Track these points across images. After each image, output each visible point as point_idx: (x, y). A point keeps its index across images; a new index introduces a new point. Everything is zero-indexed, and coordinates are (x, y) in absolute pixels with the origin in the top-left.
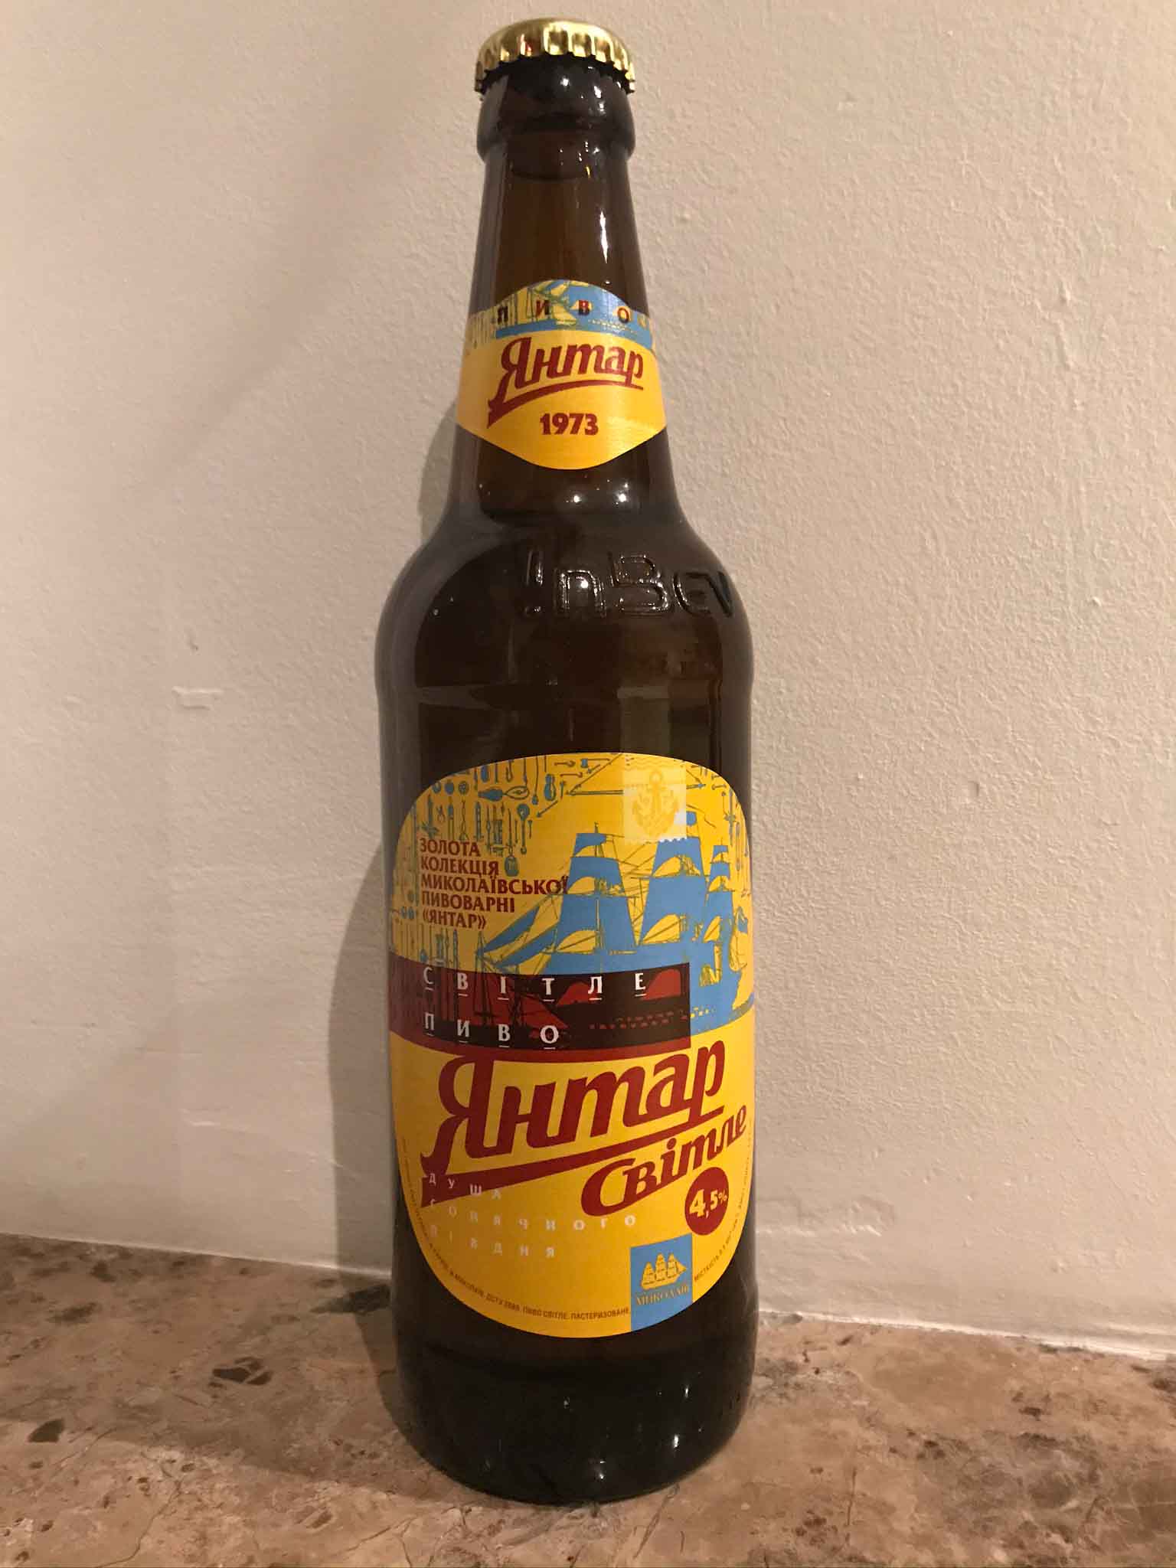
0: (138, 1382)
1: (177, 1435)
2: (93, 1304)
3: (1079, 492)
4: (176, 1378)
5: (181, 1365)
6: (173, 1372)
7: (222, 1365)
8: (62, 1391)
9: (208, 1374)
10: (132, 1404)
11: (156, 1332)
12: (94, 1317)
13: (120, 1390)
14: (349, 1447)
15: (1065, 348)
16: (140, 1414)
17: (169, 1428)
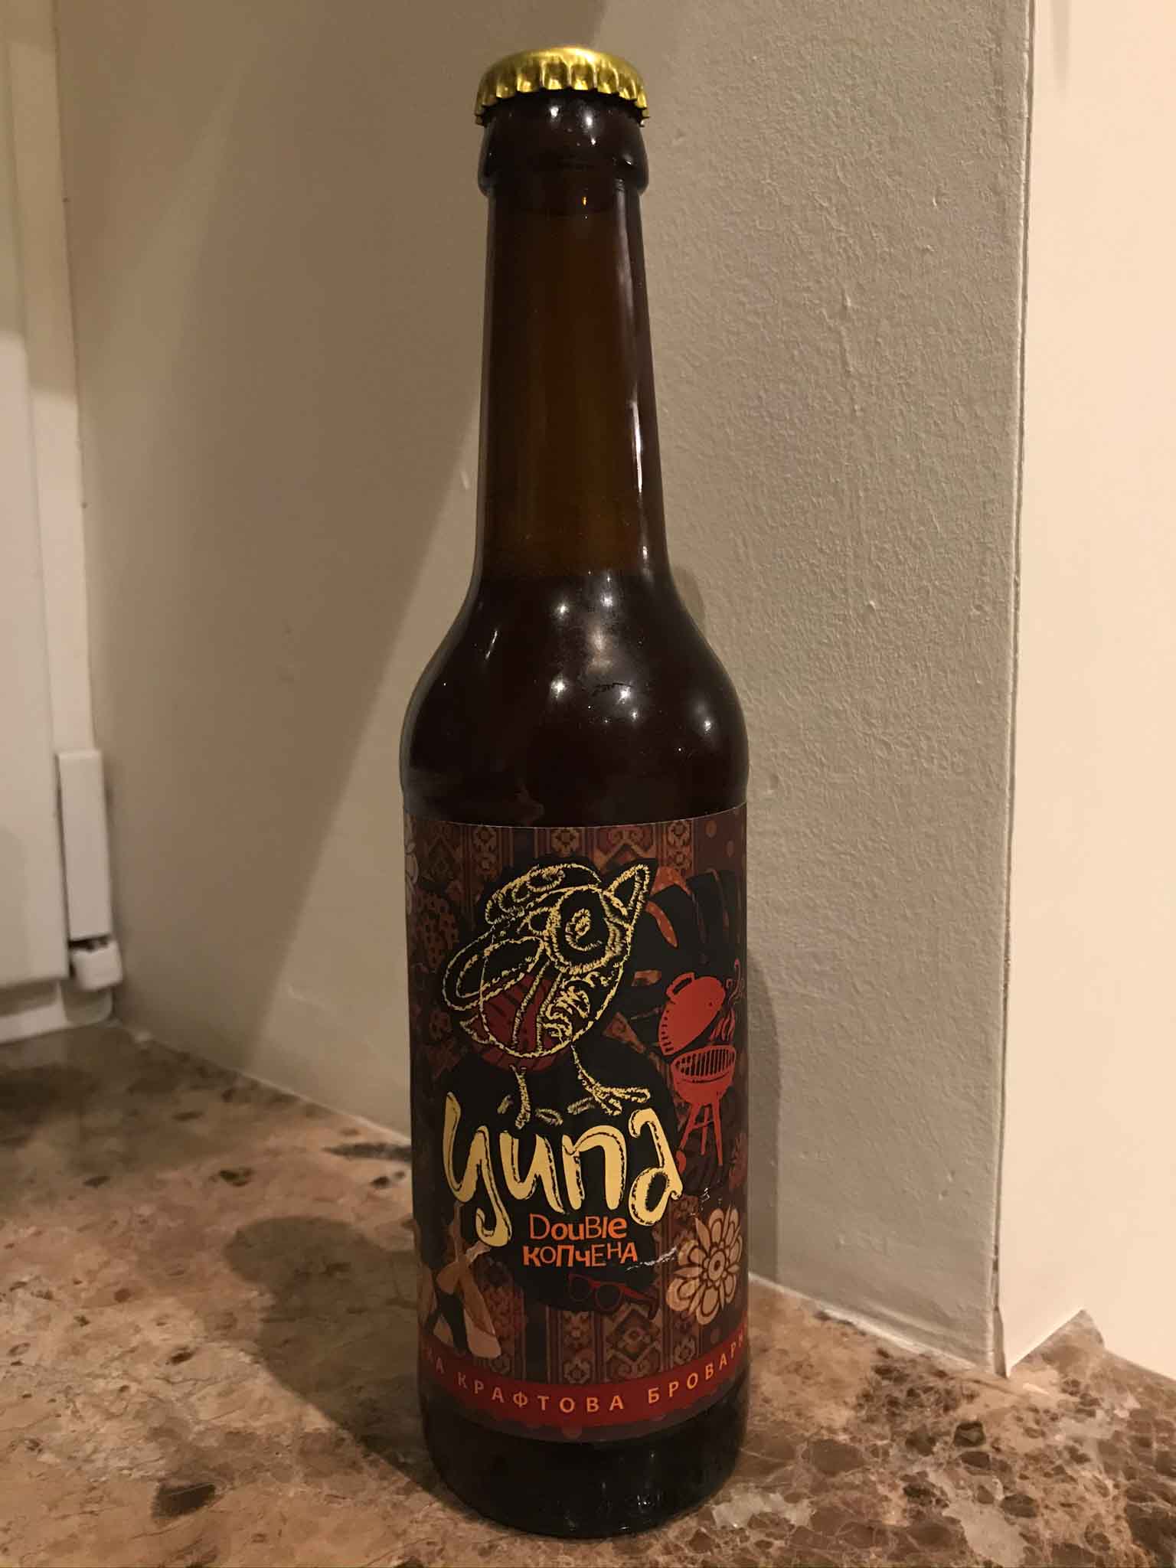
3: (859, 497)
15: (848, 354)
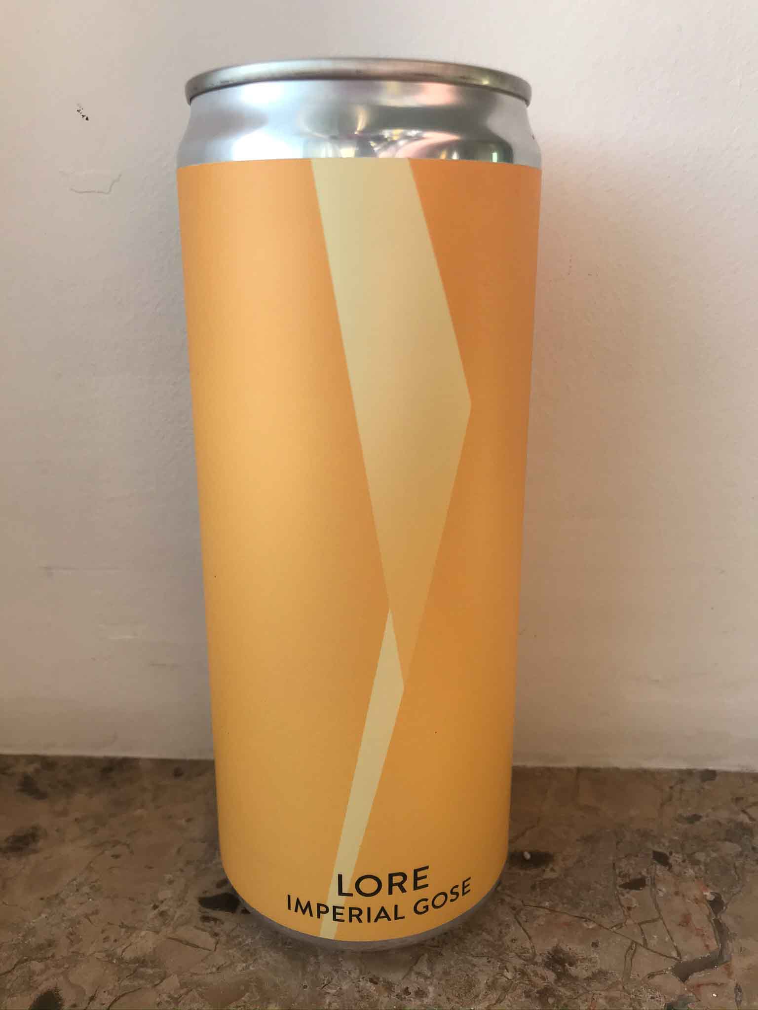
0: (122, 926)
1: (194, 993)
2: (35, 828)
4: (162, 914)
5: (161, 898)
6: (155, 907)
7: (205, 892)
8: (40, 947)
9: (192, 905)
10: (128, 955)
11: (116, 857)
12: (41, 844)
13: (106, 939)
14: (389, 987)
16: (142, 969)
17: (183, 985)
